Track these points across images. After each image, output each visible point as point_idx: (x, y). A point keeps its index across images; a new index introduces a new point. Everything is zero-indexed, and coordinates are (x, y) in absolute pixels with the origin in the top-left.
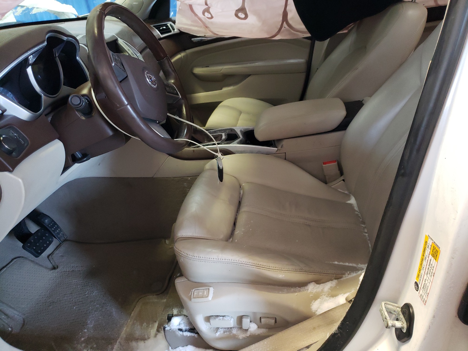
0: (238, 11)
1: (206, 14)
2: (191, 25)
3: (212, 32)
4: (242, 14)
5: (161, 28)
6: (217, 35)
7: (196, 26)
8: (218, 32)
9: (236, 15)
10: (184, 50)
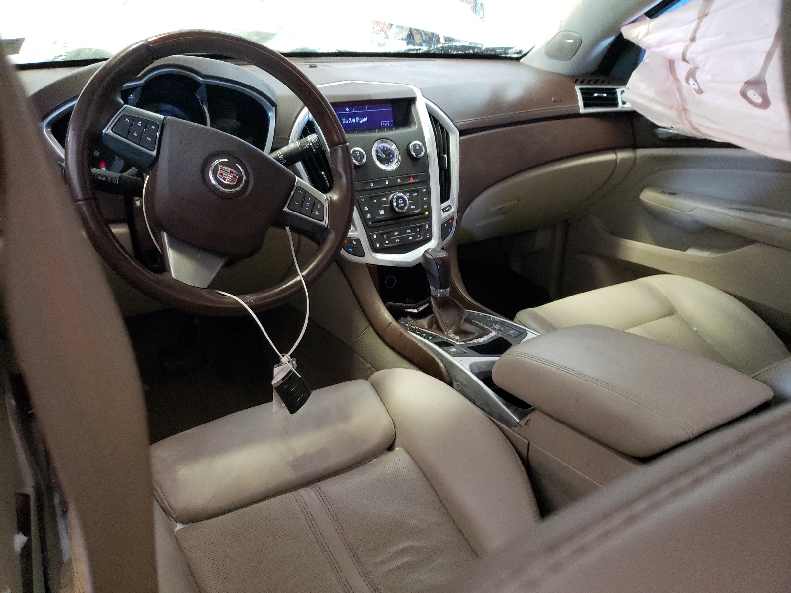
0: (750, 84)
1: (691, 81)
2: (652, 100)
3: (690, 123)
4: (756, 94)
5: (596, 95)
6: (698, 131)
7: (662, 104)
8: (700, 125)
9: (744, 94)
10: (634, 147)
